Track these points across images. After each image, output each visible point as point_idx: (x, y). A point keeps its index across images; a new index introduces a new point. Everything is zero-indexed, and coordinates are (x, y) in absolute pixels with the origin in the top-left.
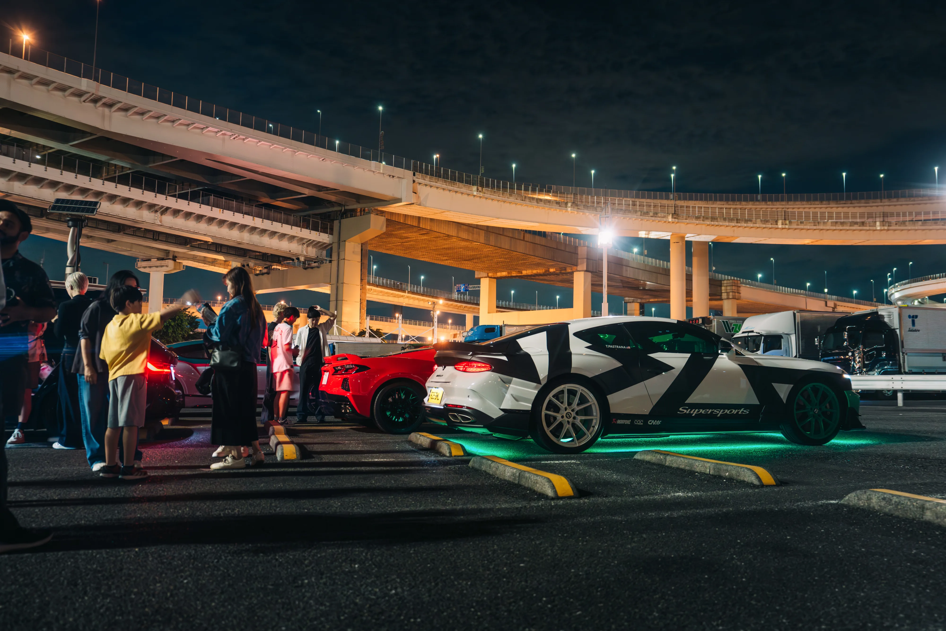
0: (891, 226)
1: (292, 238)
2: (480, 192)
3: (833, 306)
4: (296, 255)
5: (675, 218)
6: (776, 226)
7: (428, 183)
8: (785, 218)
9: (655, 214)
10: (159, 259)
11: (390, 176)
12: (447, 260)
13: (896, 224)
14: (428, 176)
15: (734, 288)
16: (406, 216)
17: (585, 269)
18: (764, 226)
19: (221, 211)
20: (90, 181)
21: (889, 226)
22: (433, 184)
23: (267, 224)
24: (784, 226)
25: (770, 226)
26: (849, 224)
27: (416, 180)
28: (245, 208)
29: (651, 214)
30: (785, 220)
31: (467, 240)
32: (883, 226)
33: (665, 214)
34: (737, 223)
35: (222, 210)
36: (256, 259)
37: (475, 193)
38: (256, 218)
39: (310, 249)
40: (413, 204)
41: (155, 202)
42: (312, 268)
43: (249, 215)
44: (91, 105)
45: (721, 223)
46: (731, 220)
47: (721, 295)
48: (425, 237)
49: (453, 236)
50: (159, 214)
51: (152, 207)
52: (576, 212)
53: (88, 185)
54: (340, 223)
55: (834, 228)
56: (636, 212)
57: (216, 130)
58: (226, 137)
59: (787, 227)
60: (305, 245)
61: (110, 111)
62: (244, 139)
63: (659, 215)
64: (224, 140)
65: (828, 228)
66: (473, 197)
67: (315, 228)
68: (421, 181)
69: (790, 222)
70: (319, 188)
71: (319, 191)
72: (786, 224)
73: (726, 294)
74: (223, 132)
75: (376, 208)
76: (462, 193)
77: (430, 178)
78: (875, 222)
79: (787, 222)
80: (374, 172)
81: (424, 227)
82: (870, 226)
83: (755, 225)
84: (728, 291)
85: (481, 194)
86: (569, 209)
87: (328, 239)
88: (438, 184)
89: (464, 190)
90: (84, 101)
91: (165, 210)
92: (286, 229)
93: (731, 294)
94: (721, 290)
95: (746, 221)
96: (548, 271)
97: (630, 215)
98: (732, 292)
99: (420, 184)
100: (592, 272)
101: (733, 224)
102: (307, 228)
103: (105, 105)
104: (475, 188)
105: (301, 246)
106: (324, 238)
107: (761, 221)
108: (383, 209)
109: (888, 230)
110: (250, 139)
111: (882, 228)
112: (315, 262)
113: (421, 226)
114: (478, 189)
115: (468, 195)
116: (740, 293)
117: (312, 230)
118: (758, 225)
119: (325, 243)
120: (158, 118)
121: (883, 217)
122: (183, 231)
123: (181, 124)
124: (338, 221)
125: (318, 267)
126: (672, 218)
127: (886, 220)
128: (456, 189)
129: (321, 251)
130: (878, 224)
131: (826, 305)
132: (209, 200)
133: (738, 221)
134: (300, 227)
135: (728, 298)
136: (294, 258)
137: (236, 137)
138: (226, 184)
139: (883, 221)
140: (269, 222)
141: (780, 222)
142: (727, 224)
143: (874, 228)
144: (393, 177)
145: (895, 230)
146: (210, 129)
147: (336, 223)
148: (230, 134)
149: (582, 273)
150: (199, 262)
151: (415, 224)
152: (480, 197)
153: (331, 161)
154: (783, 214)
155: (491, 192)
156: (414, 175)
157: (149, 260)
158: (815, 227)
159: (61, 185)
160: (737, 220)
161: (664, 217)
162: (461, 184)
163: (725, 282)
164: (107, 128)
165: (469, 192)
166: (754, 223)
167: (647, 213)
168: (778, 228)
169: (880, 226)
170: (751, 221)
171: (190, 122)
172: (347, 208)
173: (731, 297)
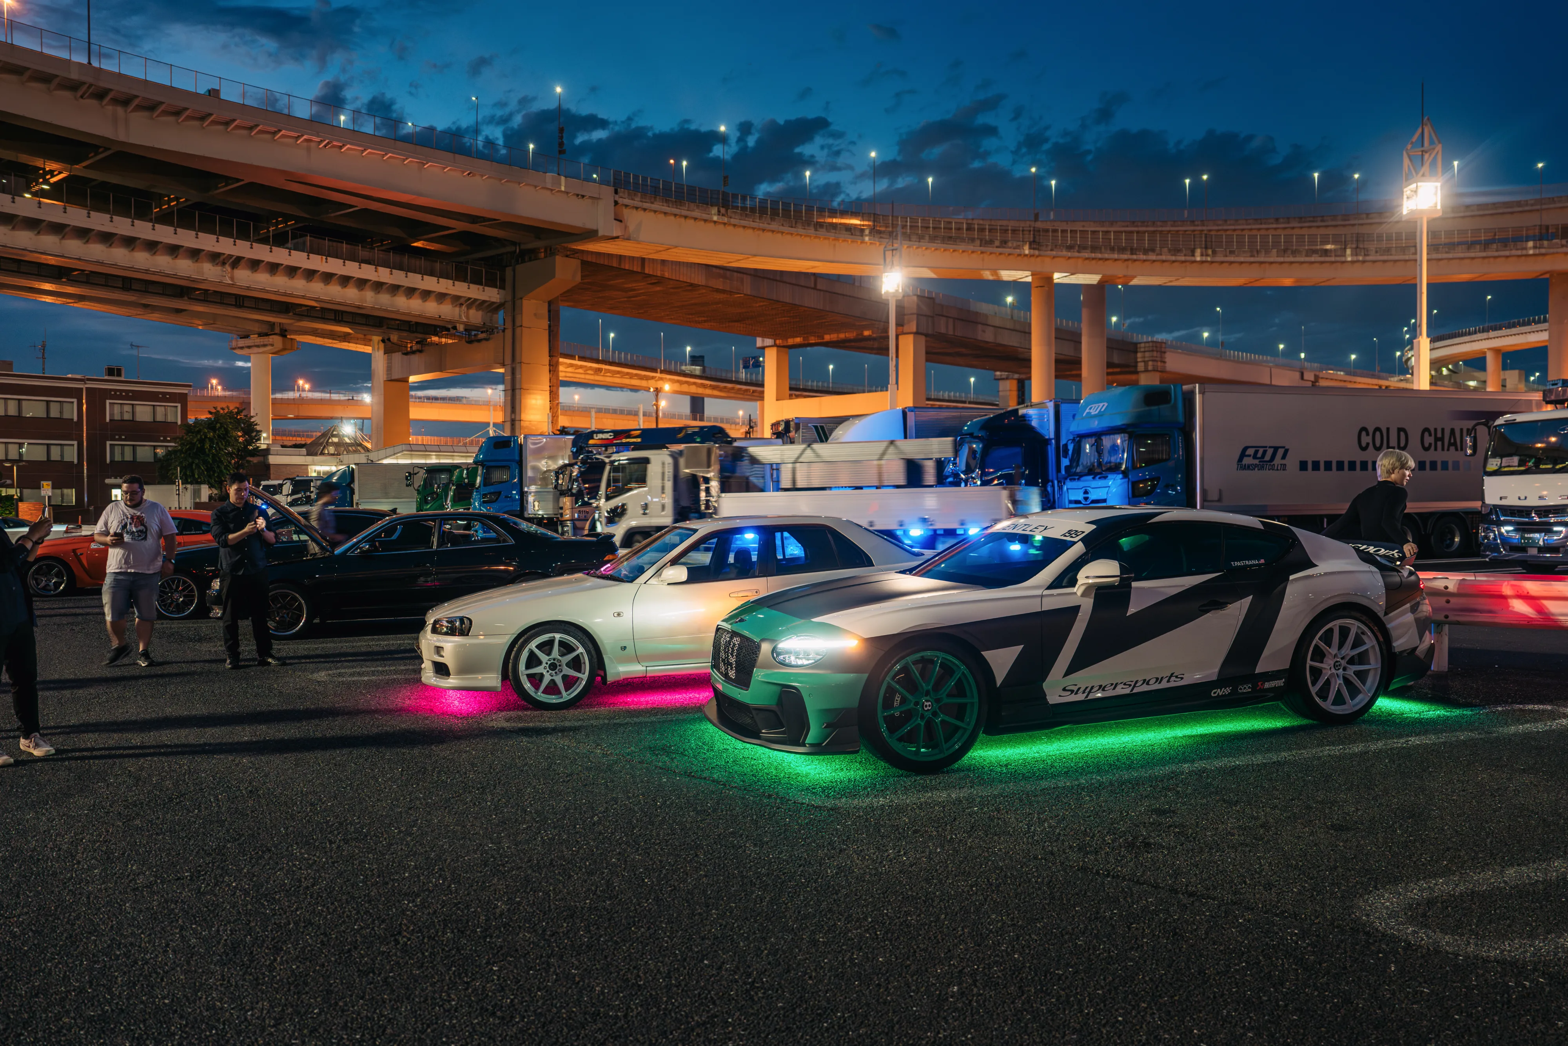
0: (1368, 255)
1: (441, 297)
2: (723, 215)
3: (1312, 379)
4: (450, 322)
5: (1034, 249)
6: (1192, 259)
7: (639, 204)
8: (1206, 245)
9: (1004, 243)
10: (260, 335)
11: (578, 195)
12: (705, 321)
13: (1377, 252)
14: (639, 194)
15: (1155, 354)
16: (620, 257)
17: (914, 330)
18: (1173, 258)
19: (324, 260)
20: (111, 221)
21: (1365, 255)
22: (646, 205)
23: (398, 277)
24: (1204, 258)
25: (1183, 258)
26: (1304, 253)
27: (620, 201)
28: (362, 253)
29: (997, 243)
30: (1206, 248)
31: (723, 291)
32: (1357, 255)
33: (1019, 243)
34: (1132, 254)
35: (324, 257)
36: (398, 329)
37: (715, 218)
38: (380, 269)
39: (472, 312)
40: (617, 237)
41: (218, 249)
42: (479, 341)
43: (370, 263)
44: (93, 102)
45: (1106, 256)
46: (1122, 250)
47: (1136, 366)
48: (658, 289)
49: (699, 286)
50: (228, 268)
51: (215, 257)
52: (878, 243)
53: (108, 228)
54: (514, 271)
55: (1281, 259)
56: (973, 240)
57: (296, 135)
58: (313, 145)
59: (1209, 259)
60: (464, 307)
61: (126, 111)
62: (341, 148)
63: (1010, 244)
64: (309, 149)
65: (1272, 260)
66: (712, 224)
67: (476, 280)
68: (627, 201)
69: (1214, 252)
70: (474, 219)
71: (473, 223)
72: (1207, 255)
73: (1142, 364)
74: (305, 137)
75: (566, 245)
76: (695, 219)
77: (642, 197)
78: (1345, 249)
79: (1210, 252)
80: (552, 190)
81: (651, 273)
82: (1336, 256)
83: (1159, 257)
84: (1146, 359)
85: (726, 220)
86: (867, 239)
87: (498, 296)
88: (656, 206)
89: (696, 214)
90: (82, 97)
91: (236, 262)
92: (430, 283)
93: (1150, 363)
94: (1136, 358)
95: (1146, 252)
96: (862, 334)
97: (962, 247)
98: (1153, 361)
99: (626, 206)
100: (926, 335)
101: (1125, 257)
102: (464, 281)
103: (116, 101)
104: (714, 210)
105: (457, 309)
106: (492, 294)
107: (1170, 251)
108: (579, 248)
109: (1364, 262)
110: (348, 146)
111: (1355, 258)
112: (482, 332)
113: (647, 271)
114: (719, 211)
115: (705, 221)
116: (1165, 362)
117: (471, 282)
118: (1164, 258)
119: (494, 303)
120: (202, 118)
121: (1357, 241)
122: (268, 292)
123: (238, 127)
124: (511, 268)
125: (487, 340)
126: (1030, 248)
127: (1361, 246)
128: (684, 213)
129: (489, 314)
130: (1348, 252)
131: (1302, 377)
132: (304, 243)
133: (1133, 251)
134: (452, 279)
135: (1146, 371)
136: (450, 326)
137: (328, 143)
138: (332, 217)
139: (1357, 247)
140: (402, 274)
141: (1198, 252)
142: (1116, 256)
143: (1343, 259)
144: (583, 196)
145: (1374, 262)
146: (283, 132)
147: (509, 272)
148: (318, 139)
149: (911, 337)
150: (324, 338)
151: (637, 268)
152: (725, 224)
153: (482, 176)
154: (1203, 239)
155: (741, 215)
156: (616, 192)
157: (246, 337)
158: (1252, 259)
159: (68, 229)
160: (1132, 249)
161: (1018, 247)
162: (692, 205)
163: (1143, 345)
164: (122, 137)
165: (705, 216)
166: (1157, 255)
167: (990, 242)
168: (1195, 262)
169: (1352, 255)
170: (1153, 250)
171: (252, 124)
172: (523, 247)
173: (1150, 368)
